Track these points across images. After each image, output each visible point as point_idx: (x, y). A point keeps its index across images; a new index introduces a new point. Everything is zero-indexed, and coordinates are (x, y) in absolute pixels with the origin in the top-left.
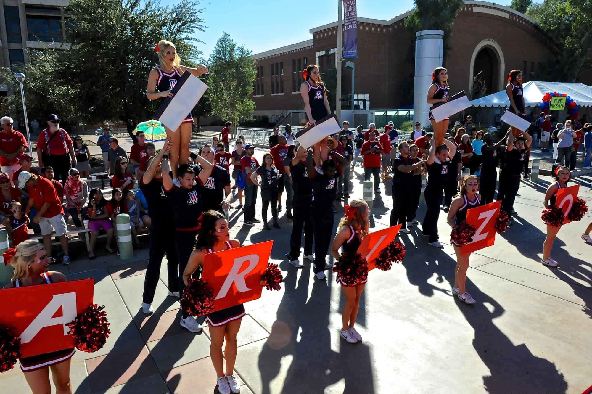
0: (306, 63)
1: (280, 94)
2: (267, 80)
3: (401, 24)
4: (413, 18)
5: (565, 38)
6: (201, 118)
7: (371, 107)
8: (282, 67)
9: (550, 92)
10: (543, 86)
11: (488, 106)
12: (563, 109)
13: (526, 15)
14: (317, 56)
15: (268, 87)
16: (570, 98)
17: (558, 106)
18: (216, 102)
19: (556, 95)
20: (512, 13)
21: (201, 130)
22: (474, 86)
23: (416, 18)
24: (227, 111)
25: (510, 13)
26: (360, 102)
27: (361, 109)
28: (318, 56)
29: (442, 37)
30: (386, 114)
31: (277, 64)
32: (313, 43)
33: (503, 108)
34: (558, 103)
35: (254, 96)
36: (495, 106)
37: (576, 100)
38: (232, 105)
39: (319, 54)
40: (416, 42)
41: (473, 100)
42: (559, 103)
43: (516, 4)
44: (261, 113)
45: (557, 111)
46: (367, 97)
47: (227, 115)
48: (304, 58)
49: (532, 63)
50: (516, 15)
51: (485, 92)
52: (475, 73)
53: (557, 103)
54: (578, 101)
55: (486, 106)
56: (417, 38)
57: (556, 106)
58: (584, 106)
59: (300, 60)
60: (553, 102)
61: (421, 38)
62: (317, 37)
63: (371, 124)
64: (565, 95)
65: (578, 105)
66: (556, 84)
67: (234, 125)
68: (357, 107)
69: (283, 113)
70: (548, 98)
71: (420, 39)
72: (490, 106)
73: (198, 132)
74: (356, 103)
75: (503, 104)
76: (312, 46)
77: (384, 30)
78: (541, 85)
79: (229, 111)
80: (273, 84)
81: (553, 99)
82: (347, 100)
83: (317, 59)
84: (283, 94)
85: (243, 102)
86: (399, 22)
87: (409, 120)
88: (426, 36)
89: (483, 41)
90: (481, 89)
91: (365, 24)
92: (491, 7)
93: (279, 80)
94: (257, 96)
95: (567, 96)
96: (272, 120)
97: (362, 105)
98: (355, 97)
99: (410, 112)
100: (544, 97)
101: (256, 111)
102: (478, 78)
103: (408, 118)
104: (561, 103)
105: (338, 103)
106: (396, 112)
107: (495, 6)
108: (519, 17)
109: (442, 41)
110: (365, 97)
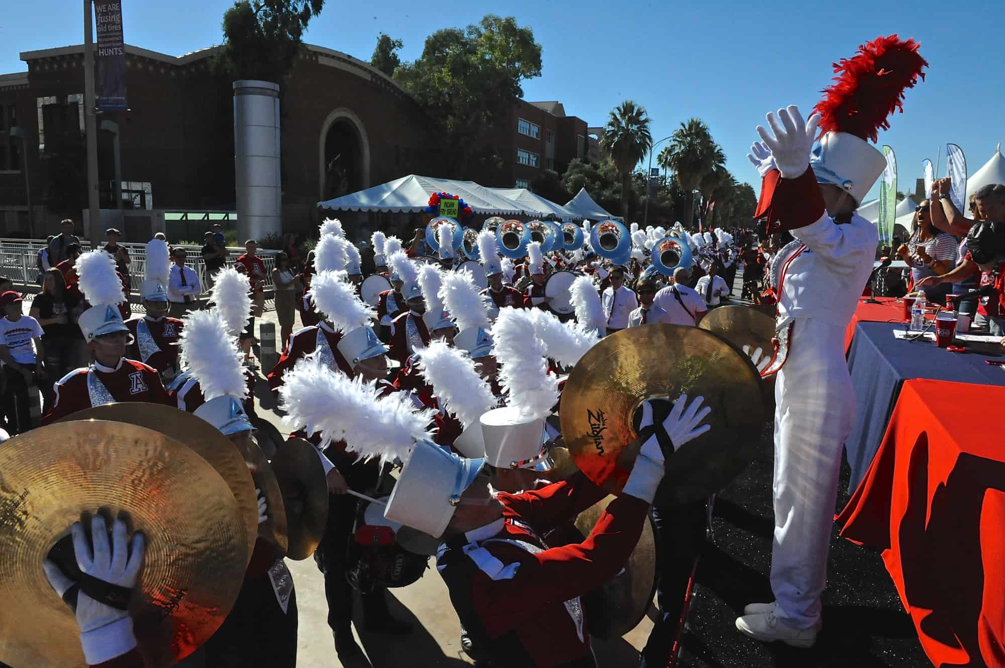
0: (14, 116)
3: (202, 67)
4: (222, 58)
5: (446, 118)
7: (157, 205)
9: (438, 192)
10: (427, 182)
11: (353, 210)
12: (456, 216)
13: (392, 79)
14: (40, 105)
16: (464, 201)
17: (449, 213)
19: (445, 196)
20: (375, 74)
22: (327, 178)
23: (228, 60)
25: (372, 73)
26: (134, 195)
27: (138, 208)
28: (42, 104)
29: (276, 94)
30: (187, 218)
32: (29, 80)
34: (449, 208)
36: (363, 210)
37: (471, 205)
40: (234, 98)
41: (330, 199)
42: (451, 208)
43: (379, 62)
46: (147, 187)
48: (10, 106)
50: (380, 77)
52: (328, 159)
53: (447, 208)
54: (473, 207)
55: (350, 210)
56: (236, 91)
57: (446, 212)
58: (480, 213)
60: (442, 207)
61: (244, 91)
62: (38, 68)
64: (456, 198)
65: (474, 212)
66: (443, 181)
68: (129, 204)
70: (436, 199)
71: (239, 94)
72: (357, 210)
74: (125, 196)
75: (383, 208)
76: (26, 85)
77: (173, 74)
78: (424, 182)
81: (443, 201)
82: (109, 191)
83: (40, 111)
86: (199, 61)
87: (230, 229)
88: (251, 90)
89: (335, 110)
91: (135, 58)
92: (344, 61)
95: (459, 198)
97: (138, 200)
98: (124, 185)
99: (230, 215)
100: (431, 199)
102: (333, 166)
104: (453, 208)
105: (94, 196)
106: (204, 214)
107: (350, 60)
108: (385, 80)
109: (278, 100)
110: (144, 186)
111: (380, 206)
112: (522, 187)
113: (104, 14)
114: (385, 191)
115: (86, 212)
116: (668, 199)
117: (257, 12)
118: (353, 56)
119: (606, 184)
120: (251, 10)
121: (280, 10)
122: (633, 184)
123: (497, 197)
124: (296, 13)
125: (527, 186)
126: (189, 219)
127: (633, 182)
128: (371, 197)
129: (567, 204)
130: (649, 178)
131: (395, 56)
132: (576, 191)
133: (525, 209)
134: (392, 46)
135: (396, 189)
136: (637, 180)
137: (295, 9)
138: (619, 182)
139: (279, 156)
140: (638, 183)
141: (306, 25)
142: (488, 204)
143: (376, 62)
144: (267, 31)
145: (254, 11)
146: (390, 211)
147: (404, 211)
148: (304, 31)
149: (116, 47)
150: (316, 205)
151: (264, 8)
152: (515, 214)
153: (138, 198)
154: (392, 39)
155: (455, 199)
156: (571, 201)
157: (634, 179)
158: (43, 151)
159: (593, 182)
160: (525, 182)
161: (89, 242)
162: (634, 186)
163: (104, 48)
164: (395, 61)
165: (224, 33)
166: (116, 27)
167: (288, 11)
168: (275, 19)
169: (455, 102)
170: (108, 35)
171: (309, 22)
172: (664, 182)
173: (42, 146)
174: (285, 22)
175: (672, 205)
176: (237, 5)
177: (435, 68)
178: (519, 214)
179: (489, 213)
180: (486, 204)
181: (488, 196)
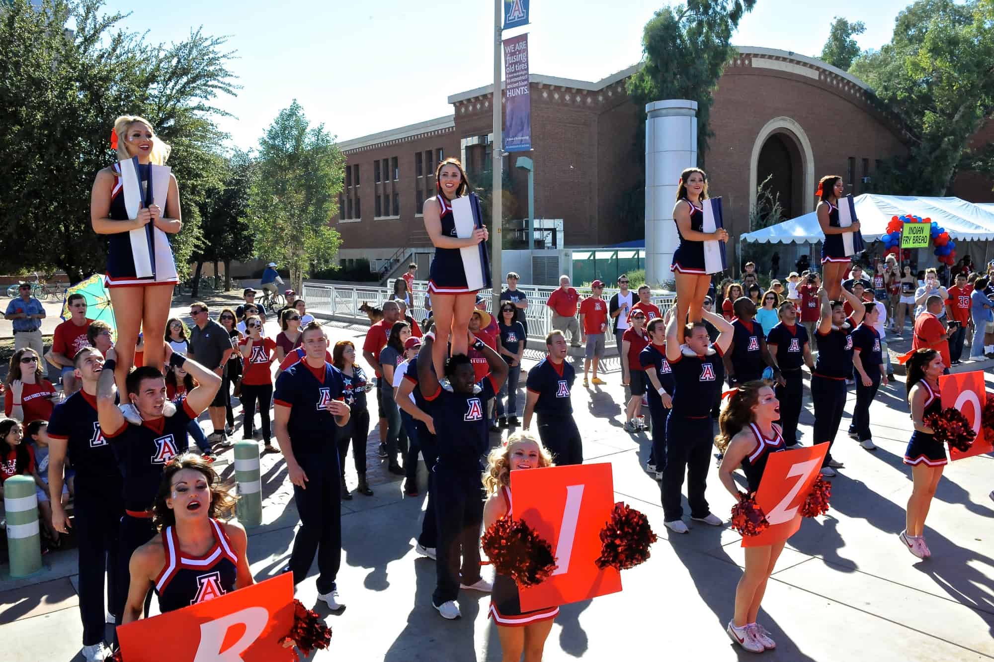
1: (391, 217)
2: (367, 191)
3: (619, 90)
4: (641, 79)
5: (923, 115)
6: (234, 263)
7: (568, 243)
8: (396, 165)
9: (900, 214)
10: (885, 202)
11: (784, 242)
12: (926, 245)
13: (850, 74)
14: (463, 146)
15: (368, 203)
16: (938, 225)
17: (916, 240)
18: (263, 232)
19: (911, 220)
20: (825, 71)
21: (234, 286)
22: (757, 204)
23: (648, 78)
24: (283, 251)
25: (821, 70)
26: (546, 233)
27: (548, 248)
28: (465, 145)
29: (694, 112)
30: (594, 257)
31: (386, 161)
32: (455, 123)
33: (813, 246)
34: (916, 235)
35: (341, 221)
36: (798, 242)
37: (949, 229)
38: (295, 239)
39: (466, 142)
40: (647, 121)
41: (756, 230)
42: (919, 235)
43: (832, 54)
44: (355, 254)
45: (916, 250)
46: (559, 224)
47: (285, 257)
48: (438, 150)
49: (865, 160)
50: (831, 73)
51: (778, 215)
52: (760, 178)
53: (913, 235)
54: (953, 231)
55: (780, 242)
56: (649, 115)
57: (912, 240)
58: (965, 239)
59: (429, 153)
60: (906, 233)
61: (656, 114)
62: (463, 110)
64: (928, 220)
65: (953, 238)
66: (910, 200)
67: (299, 277)
68: (540, 244)
69: (398, 254)
70: (897, 224)
71: (653, 117)
72: (789, 242)
73: (227, 290)
74: (537, 235)
75: (812, 238)
76: (452, 127)
77: (589, 100)
78: (882, 202)
79: (288, 251)
80: (378, 198)
81: (907, 226)
82: (521, 230)
83: (463, 152)
84: (398, 217)
85: (316, 232)
86: (617, 84)
87: (638, 268)
88: (664, 112)
89: (772, 121)
90: (771, 209)
91: (552, 88)
92: (784, 59)
93: (390, 191)
94: (346, 221)
95: (932, 222)
96: (376, 267)
97: (549, 240)
98: (536, 223)
99: (640, 252)
100: (890, 224)
101: (343, 251)
102: (765, 187)
103: (637, 264)
104: (922, 235)
106: (613, 253)
107: (792, 57)
108: (837, 76)
109: (695, 120)
110: (556, 223)
113: (512, 54)
117: (680, 18)
118: (795, 52)
120: (672, 18)
121: (706, 12)
124: (725, 13)
126: (597, 258)
131: (853, 44)
134: (850, 31)
137: (724, 8)
141: (736, 24)
142: (978, 227)
143: (828, 53)
144: (690, 39)
145: (677, 18)
148: (734, 33)
149: (522, 86)
150: (739, 237)
151: (688, 14)
153: (550, 236)
154: (849, 22)
155: (925, 222)
163: (512, 89)
164: (853, 51)
165: (643, 48)
166: (522, 66)
167: (715, 12)
168: (700, 24)
169: (936, 90)
170: (515, 75)
171: (740, 21)
174: (711, 26)
176: (658, 15)
177: (909, 49)
179: (979, 239)
180: (975, 226)
181: (979, 215)
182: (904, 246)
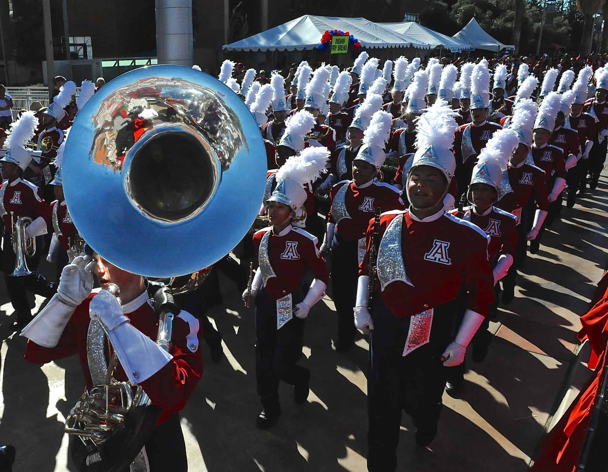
7: (96, 54)
9: (330, 30)
10: (319, 21)
11: (254, 51)
12: (346, 52)
16: (354, 37)
17: (340, 48)
19: (337, 33)
26: (78, 47)
27: (81, 58)
30: (118, 64)
34: (340, 44)
36: (262, 50)
37: (361, 41)
41: (234, 42)
42: (342, 44)
46: (88, 40)
53: (338, 45)
54: (362, 41)
57: (337, 48)
58: (370, 48)
60: (333, 44)
63: (98, 79)
64: (347, 34)
65: (362, 47)
66: (335, 19)
68: (75, 55)
70: (328, 37)
74: (72, 49)
75: (272, 47)
78: (318, 21)
81: (334, 38)
82: (60, 45)
90: (242, 26)
95: (350, 35)
97: (81, 52)
98: (71, 40)
99: (152, 60)
100: (323, 36)
102: (236, 12)
104: (344, 44)
105: (50, 50)
106: (132, 61)
110: (85, 40)
111: (276, 46)
112: (410, 21)
114: (280, 33)
115: (45, 63)
116: (565, 25)
119: (497, 12)
122: (527, 11)
123: (386, 31)
125: (415, 20)
126: (120, 65)
127: (527, 9)
128: (269, 38)
129: (455, 35)
130: (545, 4)
132: (465, 21)
133: (413, 42)
135: (290, 31)
136: (530, 8)
138: (512, 10)
139: (190, 6)
140: (532, 9)
142: (377, 39)
146: (286, 50)
147: (299, 50)
150: (222, 48)
152: (403, 47)
153: (83, 50)
155: (346, 36)
156: (460, 32)
157: (528, 6)
158: (12, 16)
159: (484, 12)
160: (414, 15)
161: (47, 88)
162: (528, 13)
172: (561, 7)
173: (11, 12)
175: (569, 31)
178: (407, 47)
179: (379, 47)
180: (376, 38)
181: (378, 31)
182: (332, 52)
